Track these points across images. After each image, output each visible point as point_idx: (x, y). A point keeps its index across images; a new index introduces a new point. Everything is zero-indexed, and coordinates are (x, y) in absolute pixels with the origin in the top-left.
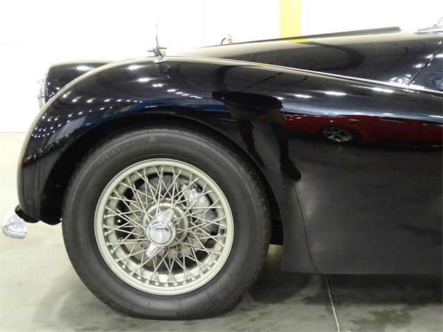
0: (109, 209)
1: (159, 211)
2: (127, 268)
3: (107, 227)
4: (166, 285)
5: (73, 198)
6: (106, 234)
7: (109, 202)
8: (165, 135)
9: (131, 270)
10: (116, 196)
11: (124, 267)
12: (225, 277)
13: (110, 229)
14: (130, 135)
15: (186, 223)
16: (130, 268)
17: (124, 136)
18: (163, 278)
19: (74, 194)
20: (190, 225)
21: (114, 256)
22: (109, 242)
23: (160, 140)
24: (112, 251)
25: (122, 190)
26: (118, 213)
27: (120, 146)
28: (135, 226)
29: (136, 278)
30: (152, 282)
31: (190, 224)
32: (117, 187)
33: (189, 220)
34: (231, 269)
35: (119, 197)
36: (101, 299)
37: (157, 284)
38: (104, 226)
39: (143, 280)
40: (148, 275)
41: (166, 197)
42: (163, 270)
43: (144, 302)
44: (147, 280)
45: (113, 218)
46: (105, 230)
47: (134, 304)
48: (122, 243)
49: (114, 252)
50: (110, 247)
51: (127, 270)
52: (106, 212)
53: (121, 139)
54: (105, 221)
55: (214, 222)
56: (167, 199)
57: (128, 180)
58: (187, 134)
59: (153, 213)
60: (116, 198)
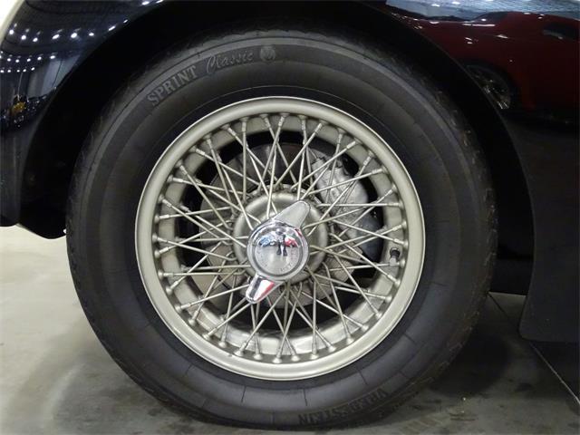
0: (165, 201)
1: (271, 208)
2: (197, 324)
3: (160, 239)
4: (277, 360)
5: (92, 176)
6: (157, 253)
7: (166, 186)
8: (295, 42)
9: (207, 328)
10: (181, 177)
11: (191, 322)
12: (402, 345)
13: (166, 244)
14: (217, 42)
15: (323, 235)
16: (203, 324)
17: (207, 45)
18: (270, 345)
19: (95, 167)
20: (330, 241)
21: (173, 298)
22: (164, 271)
23: (284, 53)
24: (168, 290)
25: (194, 163)
26: (184, 212)
27: (196, 64)
28: (218, 238)
29: (217, 345)
30: (247, 354)
31: (330, 237)
32: (186, 156)
33: (329, 231)
34: (414, 330)
35: (187, 179)
36: (141, 385)
37: (257, 357)
38: (155, 237)
39: (230, 349)
40: (240, 339)
41: (283, 182)
42: (270, 329)
43: (234, 394)
44: (237, 348)
45: (172, 222)
46: (157, 246)
47: (210, 397)
48: (188, 274)
49: (173, 290)
50: (165, 282)
51: (198, 328)
52: (159, 208)
53: (199, 49)
54: (156, 228)
55: (380, 234)
56: (285, 186)
57: (209, 142)
58: (342, 43)
59: (260, 211)
60: (180, 180)
